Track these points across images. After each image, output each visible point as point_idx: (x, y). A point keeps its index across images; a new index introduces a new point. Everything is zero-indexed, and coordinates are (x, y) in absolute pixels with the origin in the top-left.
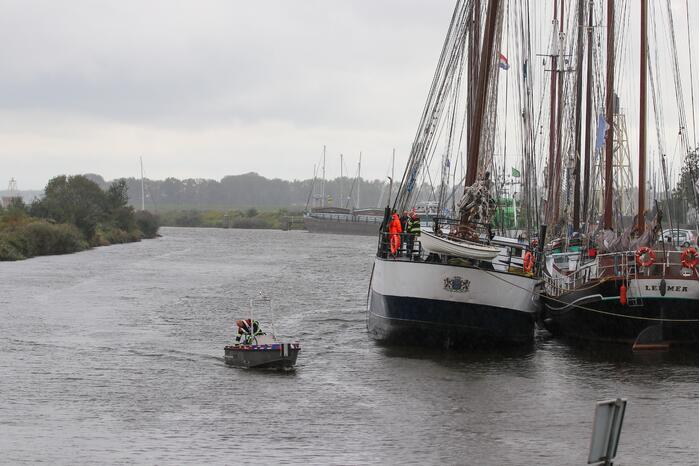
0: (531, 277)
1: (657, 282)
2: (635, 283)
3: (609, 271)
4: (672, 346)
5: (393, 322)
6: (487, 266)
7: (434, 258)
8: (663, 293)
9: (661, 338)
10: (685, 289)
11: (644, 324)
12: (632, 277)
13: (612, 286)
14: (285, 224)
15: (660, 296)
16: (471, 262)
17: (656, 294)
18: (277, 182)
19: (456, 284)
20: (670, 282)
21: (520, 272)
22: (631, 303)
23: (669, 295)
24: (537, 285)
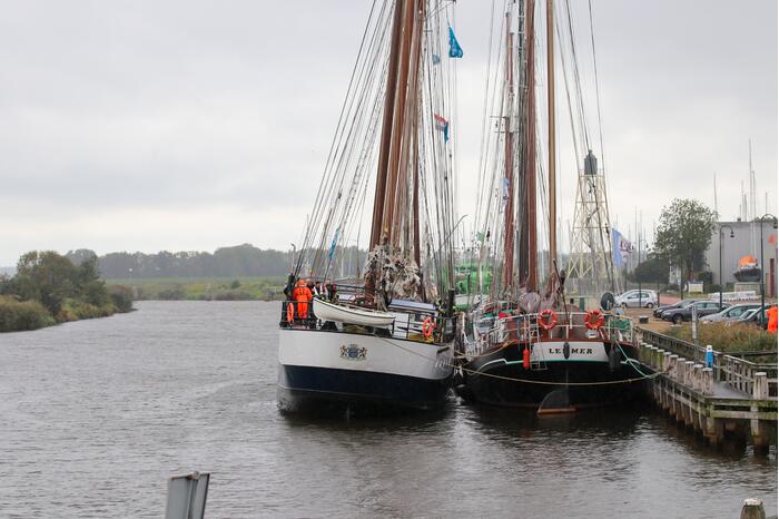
0: (432, 343)
1: (560, 345)
2: (537, 346)
3: (512, 335)
4: (578, 409)
5: (293, 392)
6: (384, 333)
7: (330, 326)
8: (567, 356)
9: (567, 402)
10: (590, 351)
11: (548, 389)
12: (534, 341)
13: (516, 350)
14: (267, 295)
15: (563, 359)
16: (369, 330)
17: (560, 357)
18: (271, 253)
19: (353, 352)
20: (573, 345)
21: (420, 338)
22: (534, 366)
23: (574, 357)
24: (439, 352)
